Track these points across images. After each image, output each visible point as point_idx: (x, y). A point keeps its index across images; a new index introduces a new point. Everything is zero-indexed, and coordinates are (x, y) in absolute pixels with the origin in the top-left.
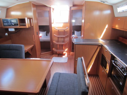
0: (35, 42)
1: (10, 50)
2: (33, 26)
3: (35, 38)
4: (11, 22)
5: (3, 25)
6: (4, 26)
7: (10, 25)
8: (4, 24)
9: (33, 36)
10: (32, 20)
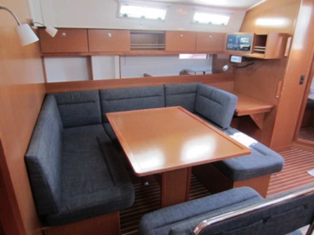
0: (278, 99)
1: (210, 99)
2: (287, 58)
3: (281, 90)
4: (240, 43)
5: (225, 47)
6: (227, 49)
7: (236, 49)
8: (229, 45)
9: (280, 83)
10: (289, 39)
